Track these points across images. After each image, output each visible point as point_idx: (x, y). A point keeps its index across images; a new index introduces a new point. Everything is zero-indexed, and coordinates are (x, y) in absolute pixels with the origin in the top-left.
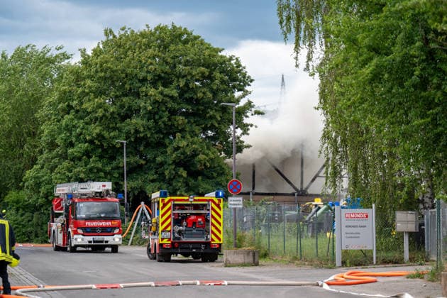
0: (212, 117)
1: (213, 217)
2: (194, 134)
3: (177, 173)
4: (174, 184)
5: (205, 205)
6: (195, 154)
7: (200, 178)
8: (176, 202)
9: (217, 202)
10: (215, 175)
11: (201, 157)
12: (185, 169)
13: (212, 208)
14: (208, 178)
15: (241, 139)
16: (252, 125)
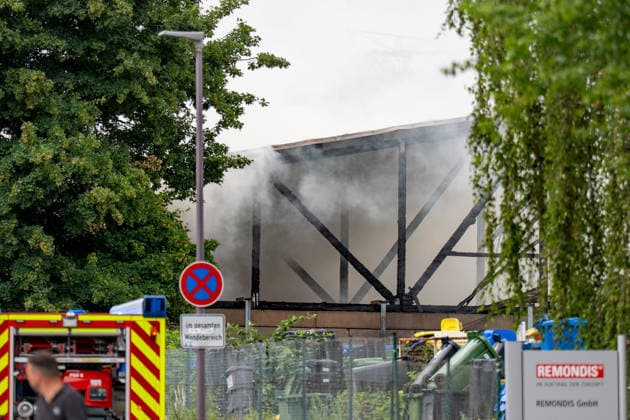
0: (128, 75)
1: (135, 374)
2: (74, 125)
3: (23, 242)
4: (16, 276)
5: (112, 339)
6: (78, 185)
7: (93, 258)
8: (24, 331)
9: (147, 328)
10: (139, 248)
11: (100, 193)
12: (47, 231)
13: (135, 350)
14: (118, 257)
15: (218, 140)
16: (250, 99)
